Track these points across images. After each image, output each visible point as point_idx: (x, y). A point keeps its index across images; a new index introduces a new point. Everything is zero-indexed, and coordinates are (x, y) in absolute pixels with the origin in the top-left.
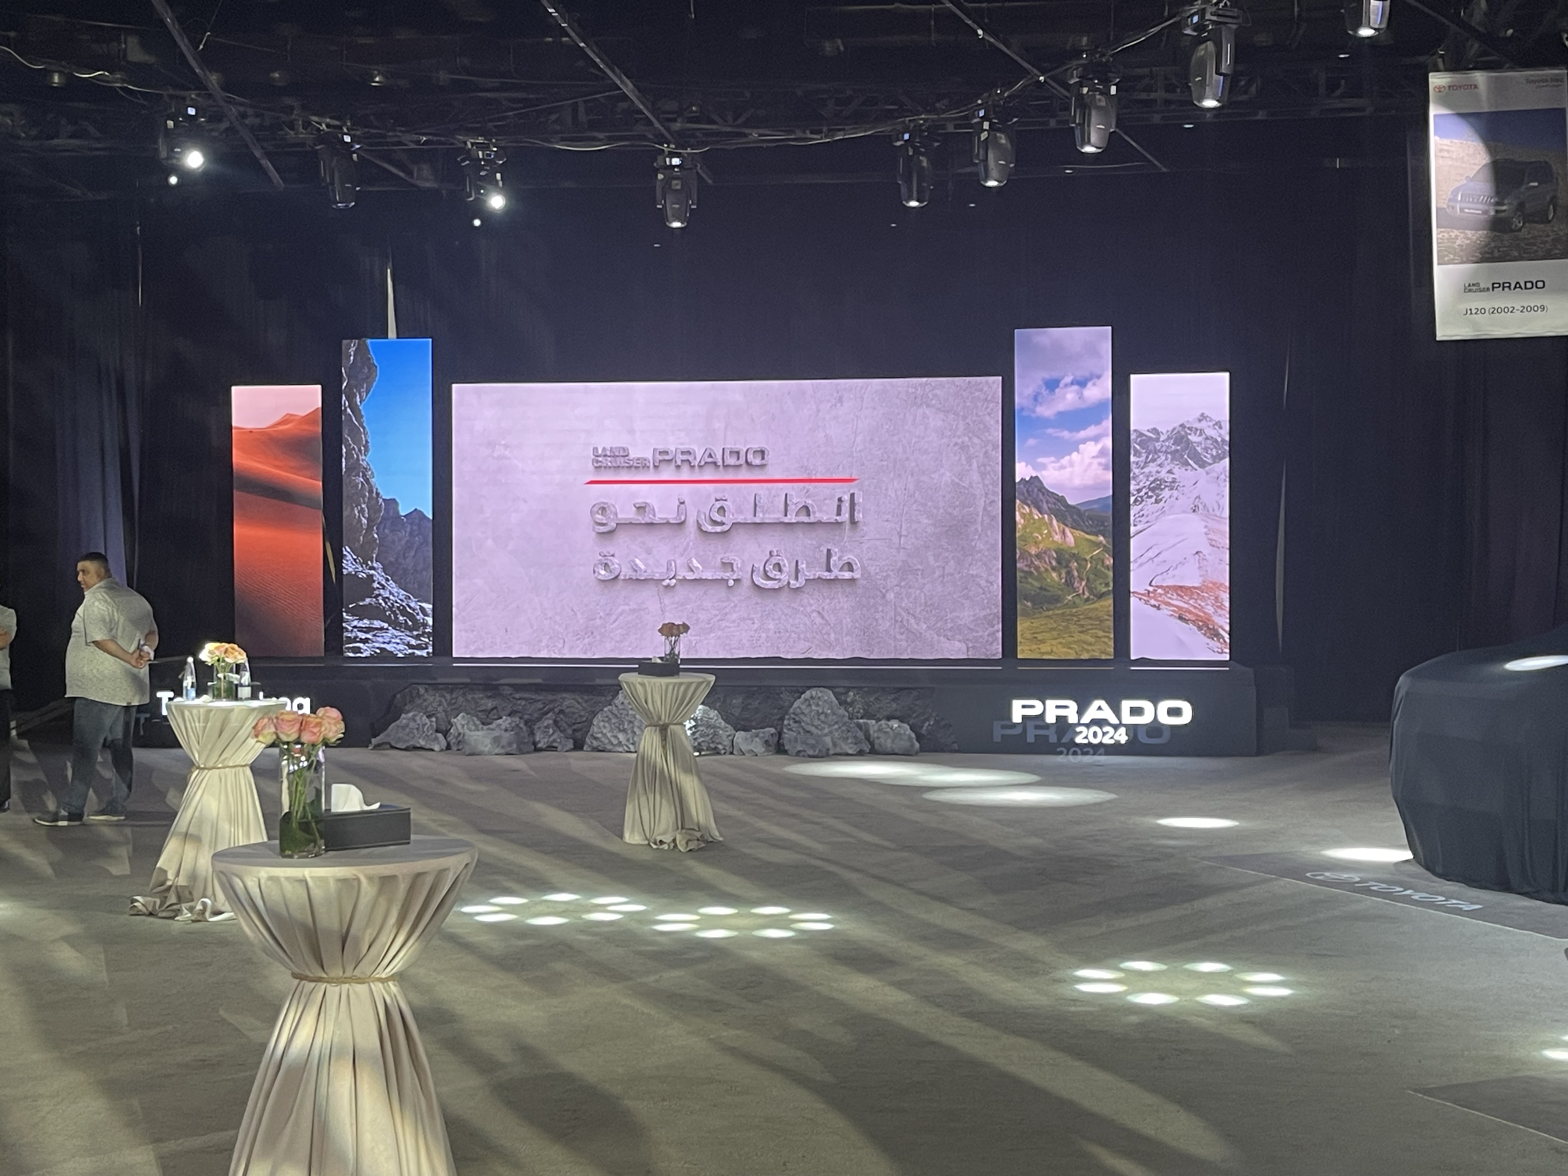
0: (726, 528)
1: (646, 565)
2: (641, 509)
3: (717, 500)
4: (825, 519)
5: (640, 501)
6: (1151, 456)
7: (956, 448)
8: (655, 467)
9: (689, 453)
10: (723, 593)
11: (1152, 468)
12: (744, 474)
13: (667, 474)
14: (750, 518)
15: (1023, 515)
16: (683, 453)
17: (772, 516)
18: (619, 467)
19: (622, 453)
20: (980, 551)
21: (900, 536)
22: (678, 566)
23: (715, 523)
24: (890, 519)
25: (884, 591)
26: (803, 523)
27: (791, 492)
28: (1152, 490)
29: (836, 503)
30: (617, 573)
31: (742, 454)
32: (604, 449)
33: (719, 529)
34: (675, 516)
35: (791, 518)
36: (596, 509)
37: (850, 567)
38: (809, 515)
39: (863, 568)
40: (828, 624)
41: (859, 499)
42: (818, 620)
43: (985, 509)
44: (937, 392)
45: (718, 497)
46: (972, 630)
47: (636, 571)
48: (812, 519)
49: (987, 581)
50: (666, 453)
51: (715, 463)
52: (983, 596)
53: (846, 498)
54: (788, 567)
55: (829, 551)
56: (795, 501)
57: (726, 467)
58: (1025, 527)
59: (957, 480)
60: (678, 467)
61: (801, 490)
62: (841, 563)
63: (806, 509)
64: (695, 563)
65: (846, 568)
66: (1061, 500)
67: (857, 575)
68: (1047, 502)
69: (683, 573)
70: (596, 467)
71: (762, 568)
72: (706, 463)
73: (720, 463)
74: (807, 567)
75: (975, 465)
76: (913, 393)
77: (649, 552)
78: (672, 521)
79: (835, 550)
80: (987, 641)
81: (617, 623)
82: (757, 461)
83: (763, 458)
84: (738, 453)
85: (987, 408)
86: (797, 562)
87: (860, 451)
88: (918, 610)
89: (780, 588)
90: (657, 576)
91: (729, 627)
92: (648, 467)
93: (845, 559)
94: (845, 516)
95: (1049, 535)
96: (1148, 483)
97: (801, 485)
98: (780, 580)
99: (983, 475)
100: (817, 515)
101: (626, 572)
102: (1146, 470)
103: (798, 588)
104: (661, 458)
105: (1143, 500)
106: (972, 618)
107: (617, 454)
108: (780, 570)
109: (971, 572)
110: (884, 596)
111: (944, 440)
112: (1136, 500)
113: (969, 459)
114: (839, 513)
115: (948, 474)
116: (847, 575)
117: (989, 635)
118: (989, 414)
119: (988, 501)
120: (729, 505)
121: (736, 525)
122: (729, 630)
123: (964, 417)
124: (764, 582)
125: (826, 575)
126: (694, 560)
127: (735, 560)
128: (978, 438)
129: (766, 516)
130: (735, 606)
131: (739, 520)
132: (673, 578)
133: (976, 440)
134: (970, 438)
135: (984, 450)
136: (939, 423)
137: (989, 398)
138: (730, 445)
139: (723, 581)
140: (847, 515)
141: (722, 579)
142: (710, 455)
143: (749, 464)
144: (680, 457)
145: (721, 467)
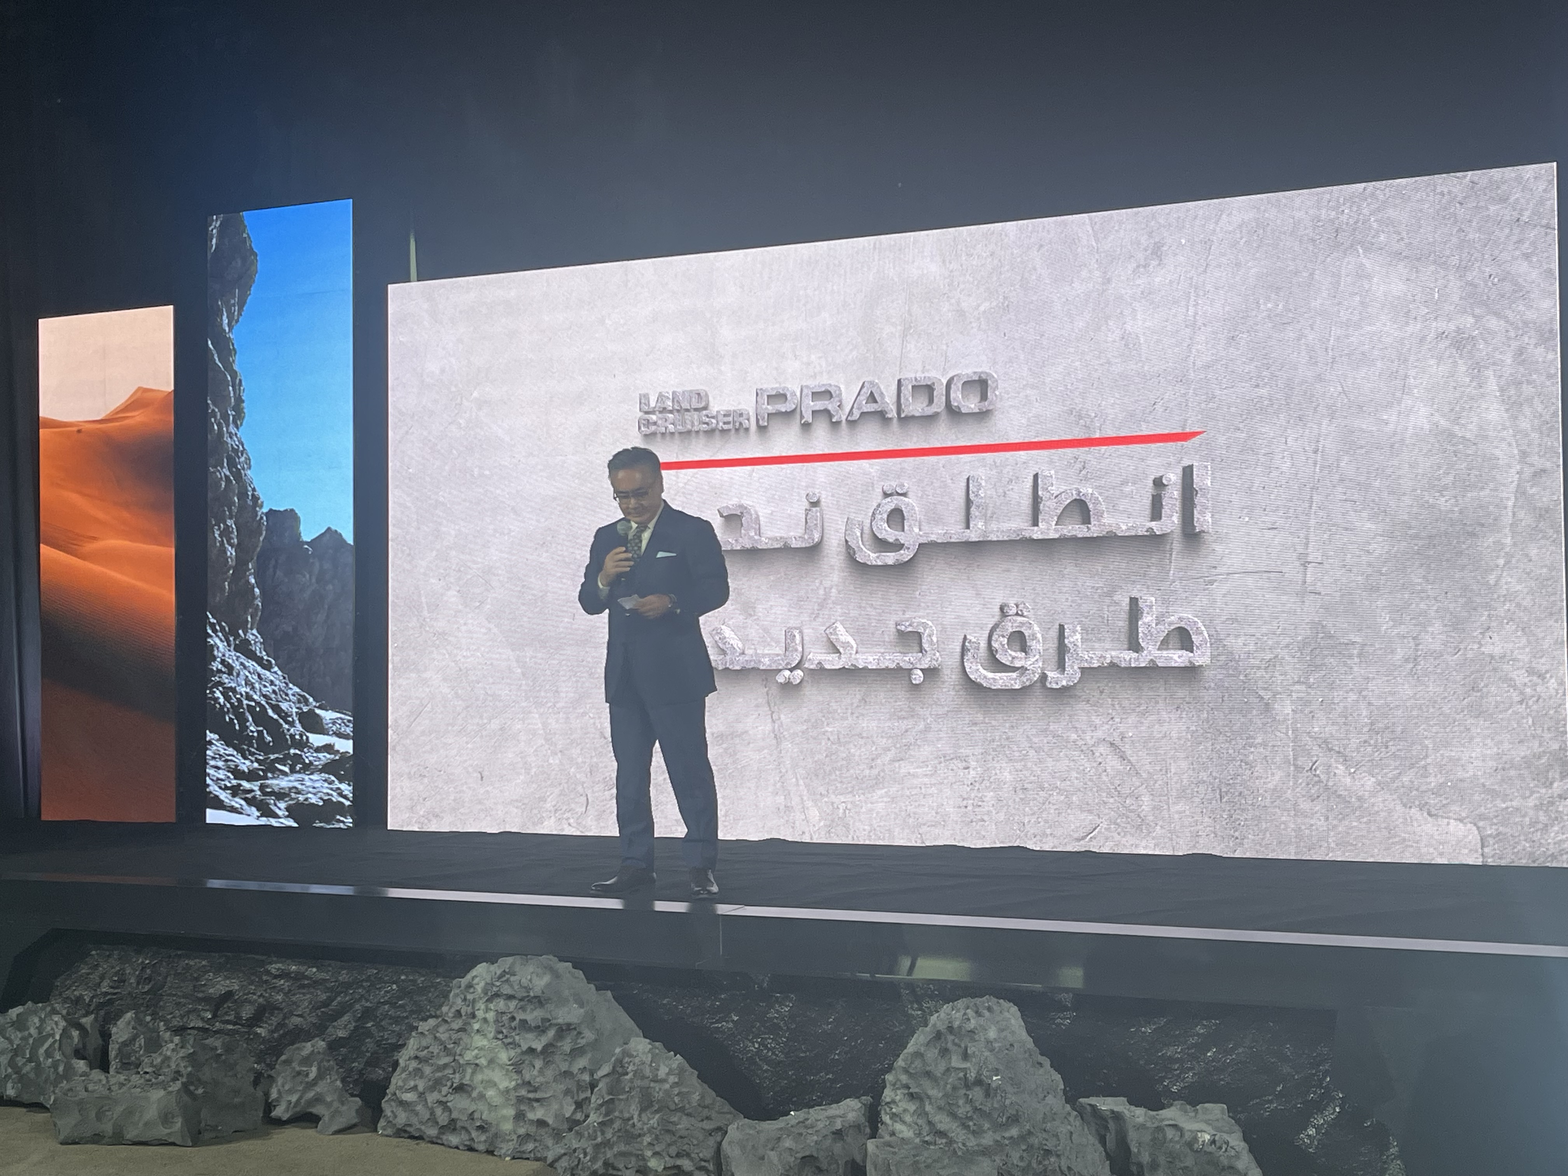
0: (905, 555)
1: (745, 640)
2: (732, 519)
3: (886, 495)
4: (1123, 525)
5: (731, 502)
7: (1442, 345)
8: (762, 429)
9: (827, 394)
10: (901, 699)
12: (943, 435)
13: (785, 441)
14: (954, 531)
16: (816, 395)
17: (1006, 526)
18: (689, 432)
19: (695, 405)
20: (1508, 597)
21: (1305, 564)
22: (806, 638)
23: (882, 545)
24: (1280, 522)
25: (1266, 695)
26: (1074, 539)
27: (1046, 471)
29: (1148, 492)
31: (940, 392)
32: (661, 396)
33: (890, 558)
34: (800, 531)
35: (1048, 529)
37: (1183, 638)
38: (1086, 519)
39: (1216, 641)
40: (1134, 771)
41: (1202, 480)
42: (1113, 763)
43: (1520, 492)
44: (1393, 213)
45: (889, 486)
46: (1493, 794)
47: (724, 653)
48: (1094, 530)
49: (1531, 671)
50: (781, 397)
51: (881, 416)
52: (1521, 708)
53: (1173, 478)
54: (1040, 638)
55: (1134, 601)
56: (1054, 490)
57: (905, 420)
59: (1443, 423)
60: (806, 426)
61: (1069, 465)
62: (1164, 629)
63: (1082, 508)
64: (843, 636)
65: (1174, 641)
67: (1201, 657)
69: (818, 656)
70: (646, 435)
71: (983, 644)
72: (863, 414)
73: (892, 414)
74: (1083, 640)
75: (1492, 385)
76: (1332, 221)
77: (749, 610)
78: (794, 544)
79: (1148, 599)
82: (971, 404)
83: (984, 397)
84: (929, 389)
85: (1520, 241)
86: (1062, 628)
87: (1207, 367)
88: (1354, 742)
89: (1025, 690)
90: (766, 663)
91: (914, 776)
92: (747, 430)
93: (1173, 620)
94: (1171, 521)
97: (1069, 452)
98: (1023, 670)
99: (1514, 406)
100: (1107, 520)
103: (1064, 689)
104: (771, 409)
106: (1491, 764)
107: (686, 405)
108: (1024, 648)
109: (1486, 650)
110: (1267, 708)
111: (1410, 329)
113: (1477, 369)
114: (1156, 513)
115: (1423, 411)
116: (1177, 658)
117: (1537, 808)
118: (1527, 256)
119: (1528, 472)
120: (911, 504)
121: (926, 548)
122: (915, 782)
123: (1462, 269)
124: (990, 675)
125: (1127, 658)
126: (840, 628)
127: (925, 626)
128: (1497, 315)
129: (994, 526)
130: (927, 729)
131: (933, 538)
132: (797, 667)
133: (1493, 323)
134: (1478, 318)
135: (1514, 344)
136: (1398, 288)
137: (1525, 218)
138: (915, 373)
139: (900, 673)
140: (1176, 519)
141: (899, 669)
142: (872, 398)
143: (953, 412)
144: (811, 405)
145: (895, 421)
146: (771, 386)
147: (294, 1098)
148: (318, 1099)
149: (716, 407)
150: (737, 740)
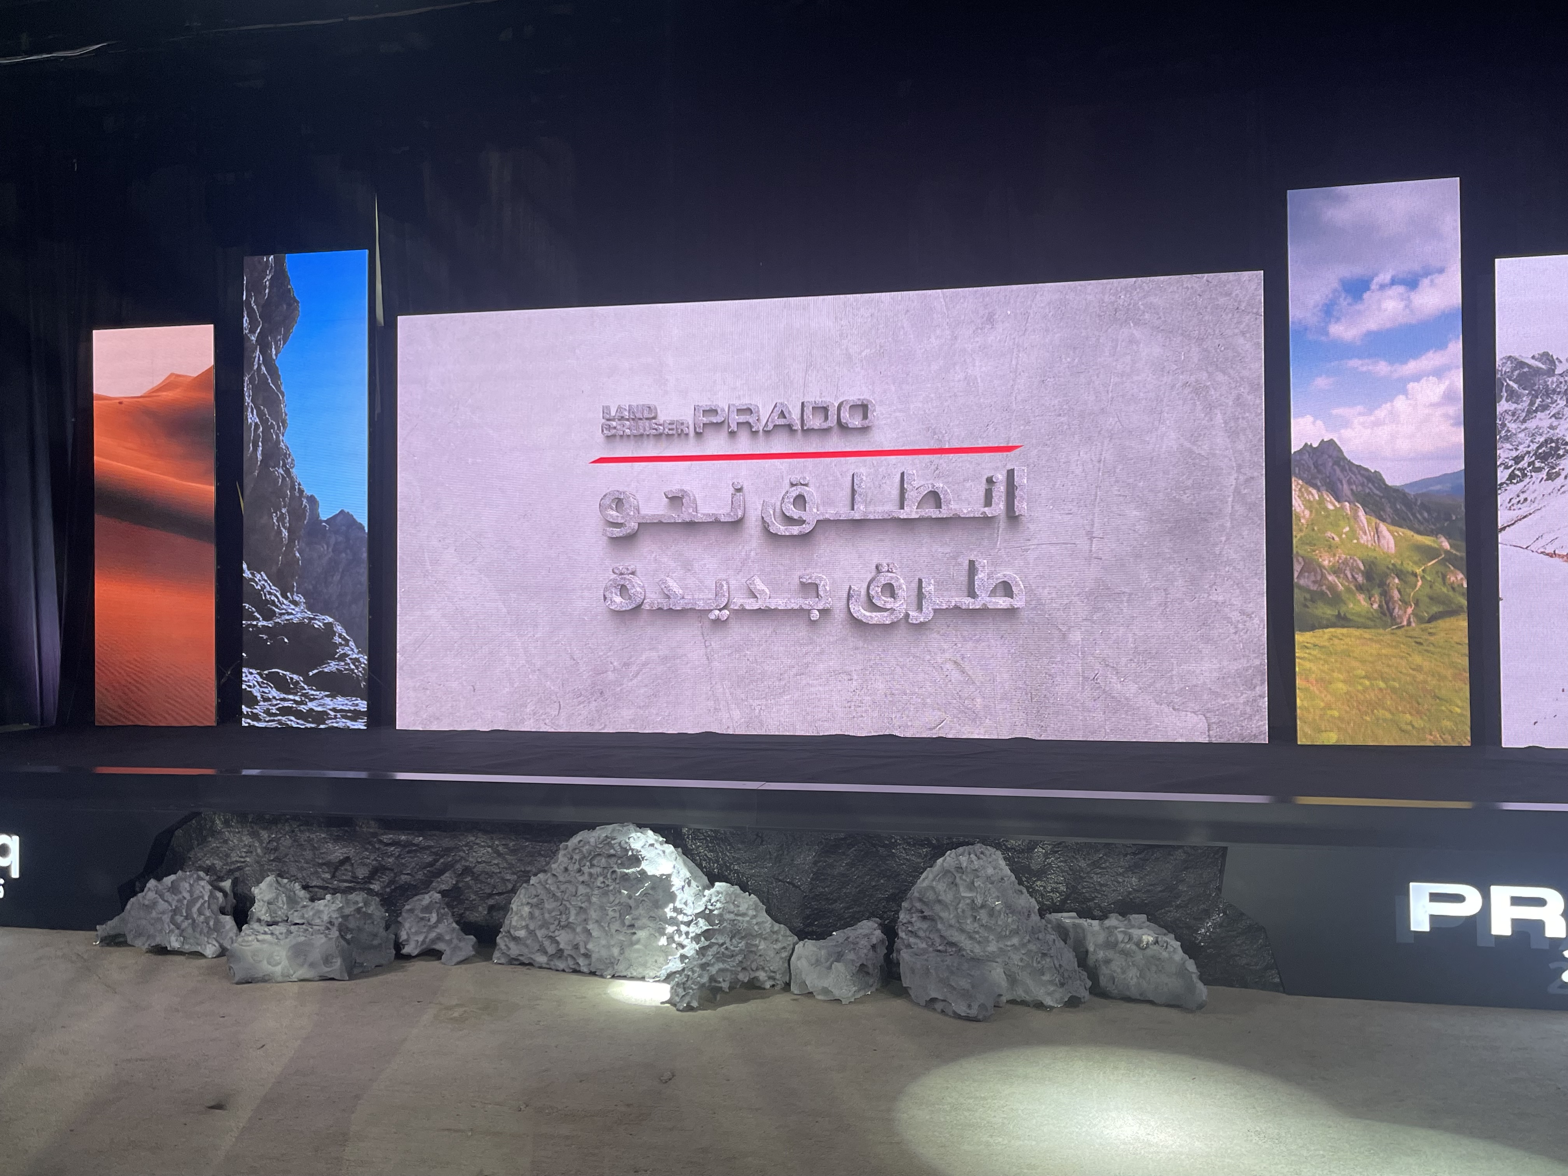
0: (807, 528)
1: (685, 588)
2: (676, 500)
3: (792, 485)
4: (965, 511)
5: (674, 487)
6: (1538, 401)
7: (1186, 391)
8: (698, 435)
9: (749, 411)
10: (802, 631)
11: (1542, 420)
12: (835, 443)
13: (716, 444)
14: (842, 511)
15: (1309, 505)
16: (740, 411)
17: (880, 509)
18: (642, 435)
19: (646, 415)
20: (1229, 562)
21: (1091, 539)
22: (732, 587)
23: (789, 520)
24: (1075, 510)
25: (1064, 629)
26: (930, 519)
27: (910, 470)
28: (1543, 458)
29: (983, 487)
30: (639, 601)
31: (833, 412)
32: (620, 408)
34: (727, 509)
35: (911, 511)
36: (607, 502)
37: (1006, 589)
38: (939, 506)
39: (1029, 590)
40: (971, 681)
41: (1021, 479)
42: (956, 675)
43: (1237, 491)
44: (1154, 300)
45: (795, 479)
46: (1217, 694)
47: (668, 597)
48: (944, 513)
49: (1242, 612)
50: (713, 411)
51: (789, 427)
52: (1236, 637)
53: (1001, 477)
54: (905, 588)
55: (972, 563)
56: (916, 484)
57: (807, 432)
58: (1312, 523)
59: (1187, 445)
60: (732, 434)
61: (927, 467)
62: (993, 583)
63: (934, 497)
64: (759, 583)
65: (1000, 591)
66: (1375, 479)
67: (1018, 602)
68: (1349, 483)
69: (740, 600)
70: (608, 437)
71: (863, 592)
72: (775, 426)
73: (797, 427)
74: (936, 590)
75: (1219, 419)
76: (1113, 303)
77: (687, 566)
78: (723, 519)
79: (982, 562)
80: (1243, 713)
81: (639, 678)
82: (856, 422)
83: (865, 417)
84: (825, 410)
85: (1240, 323)
86: (920, 581)
87: (1025, 401)
88: (1124, 660)
89: (893, 625)
90: (701, 605)
91: (812, 686)
92: (687, 435)
93: (1000, 576)
94: (999, 507)
95: (1353, 534)
96: (1534, 446)
97: (927, 458)
98: (892, 610)
99: (1233, 434)
100: (953, 506)
101: (653, 599)
102: (1531, 424)
103: (922, 624)
104: (705, 420)
105: (1525, 475)
106: (1215, 674)
107: (639, 415)
108: (893, 595)
109: (1214, 598)
110: (1064, 636)
111: (1165, 379)
112: (1512, 476)
113: (1209, 408)
114: (988, 500)
115: (1173, 435)
116: (1002, 602)
117: (1246, 703)
118: (1243, 333)
119: (1242, 478)
120: (812, 493)
121: (823, 524)
122: (812, 689)
123: (1200, 340)
124: (868, 614)
125: (967, 602)
126: (758, 581)
127: (821, 579)
128: (1224, 373)
129: (871, 509)
130: (822, 652)
131: (827, 516)
132: (725, 608)
133: (1220, 377)
134: (1210, 374)
135: (1235, 393)
136: (1157, 350)
137: (1242, 307)
138: (814, 397)
139: (803, 612)
140: (1002, 506)
141: (801, 610)
142: (782, 415)
143: (843, 427)
144: (736, 418)
145: (800, 431)
146: (705, 403)
147: (421, 938)
148: (439, 938)
149: (661, 418)
150: (678, 661)
